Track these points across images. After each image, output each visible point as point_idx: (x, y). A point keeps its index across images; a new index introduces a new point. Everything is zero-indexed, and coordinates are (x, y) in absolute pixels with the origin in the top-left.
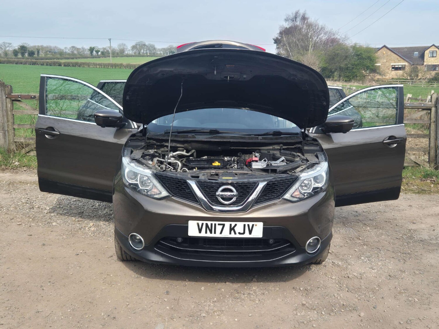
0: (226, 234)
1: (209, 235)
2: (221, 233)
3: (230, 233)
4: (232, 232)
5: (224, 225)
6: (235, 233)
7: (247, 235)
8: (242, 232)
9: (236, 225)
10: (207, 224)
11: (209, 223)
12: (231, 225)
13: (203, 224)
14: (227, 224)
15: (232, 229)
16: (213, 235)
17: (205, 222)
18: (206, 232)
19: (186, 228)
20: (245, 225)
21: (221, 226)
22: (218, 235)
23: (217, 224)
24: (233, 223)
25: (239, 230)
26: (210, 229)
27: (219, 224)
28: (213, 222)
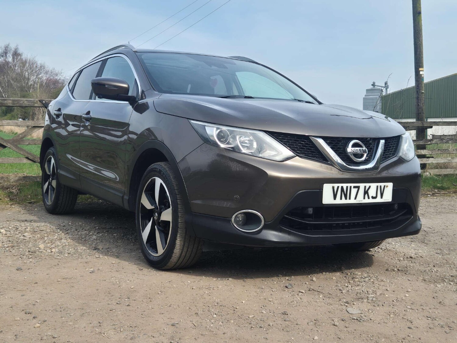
0: (361, 199)
1: (344, 201)
2: (355, 198)
3: (364, 198)
4: (366, 196)
5: (358, 187)
6: (369, 198)
7: (379, 200)
8: (375, 196)
9: (370, 187)
10: (342, 187)
11: (345, 185)
12: (365, 187)
13: (338, 187)
14: (362, 186)
15: (366, 192)
16: (348, 201)
17: (340, 185)
18: (341, 199)
19: (320, 194)
20: (377, 186)
21: (357, 189)
22: (352, 201)
23: (352, 187)
24: (367, 185)
25: (372, 193)
26: (345, 194)
27: (355, 187)
28: (349, 185)
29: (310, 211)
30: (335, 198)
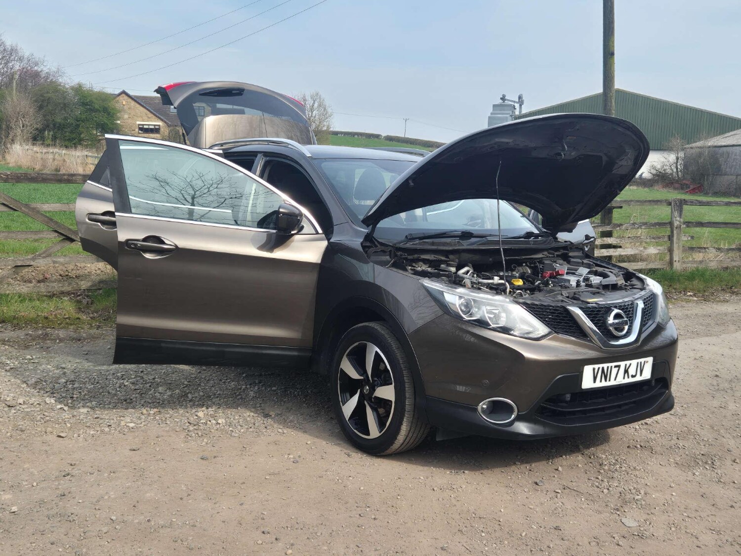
0: (621, 380)
1: (604, 384)
2: (615, 380)
3: (624, 378)
4: (626, 375)
5: (619, 366)
6: (628, 378)
7: (638, 378)
8: (634, 374)
9: (630, 364)
10: (603, 368)
11: (605, 366)
12: (626, 365)
13: (599, 368)
14: (623, 364)
16: (608, 384)
17: (601, 366)
18: (601, 381)
19: (579, 378)
20: (638, 363)
21: (617, 368)
22: (612, 383)
23: (613, 367)
24: (628, 363)
25: (632, 371)
26: (605, 375)
27: (615, 367)
28: (610, 365)
29: (568, 397)
30: (595, 382)
